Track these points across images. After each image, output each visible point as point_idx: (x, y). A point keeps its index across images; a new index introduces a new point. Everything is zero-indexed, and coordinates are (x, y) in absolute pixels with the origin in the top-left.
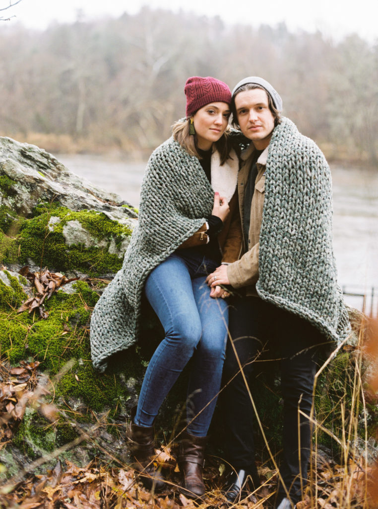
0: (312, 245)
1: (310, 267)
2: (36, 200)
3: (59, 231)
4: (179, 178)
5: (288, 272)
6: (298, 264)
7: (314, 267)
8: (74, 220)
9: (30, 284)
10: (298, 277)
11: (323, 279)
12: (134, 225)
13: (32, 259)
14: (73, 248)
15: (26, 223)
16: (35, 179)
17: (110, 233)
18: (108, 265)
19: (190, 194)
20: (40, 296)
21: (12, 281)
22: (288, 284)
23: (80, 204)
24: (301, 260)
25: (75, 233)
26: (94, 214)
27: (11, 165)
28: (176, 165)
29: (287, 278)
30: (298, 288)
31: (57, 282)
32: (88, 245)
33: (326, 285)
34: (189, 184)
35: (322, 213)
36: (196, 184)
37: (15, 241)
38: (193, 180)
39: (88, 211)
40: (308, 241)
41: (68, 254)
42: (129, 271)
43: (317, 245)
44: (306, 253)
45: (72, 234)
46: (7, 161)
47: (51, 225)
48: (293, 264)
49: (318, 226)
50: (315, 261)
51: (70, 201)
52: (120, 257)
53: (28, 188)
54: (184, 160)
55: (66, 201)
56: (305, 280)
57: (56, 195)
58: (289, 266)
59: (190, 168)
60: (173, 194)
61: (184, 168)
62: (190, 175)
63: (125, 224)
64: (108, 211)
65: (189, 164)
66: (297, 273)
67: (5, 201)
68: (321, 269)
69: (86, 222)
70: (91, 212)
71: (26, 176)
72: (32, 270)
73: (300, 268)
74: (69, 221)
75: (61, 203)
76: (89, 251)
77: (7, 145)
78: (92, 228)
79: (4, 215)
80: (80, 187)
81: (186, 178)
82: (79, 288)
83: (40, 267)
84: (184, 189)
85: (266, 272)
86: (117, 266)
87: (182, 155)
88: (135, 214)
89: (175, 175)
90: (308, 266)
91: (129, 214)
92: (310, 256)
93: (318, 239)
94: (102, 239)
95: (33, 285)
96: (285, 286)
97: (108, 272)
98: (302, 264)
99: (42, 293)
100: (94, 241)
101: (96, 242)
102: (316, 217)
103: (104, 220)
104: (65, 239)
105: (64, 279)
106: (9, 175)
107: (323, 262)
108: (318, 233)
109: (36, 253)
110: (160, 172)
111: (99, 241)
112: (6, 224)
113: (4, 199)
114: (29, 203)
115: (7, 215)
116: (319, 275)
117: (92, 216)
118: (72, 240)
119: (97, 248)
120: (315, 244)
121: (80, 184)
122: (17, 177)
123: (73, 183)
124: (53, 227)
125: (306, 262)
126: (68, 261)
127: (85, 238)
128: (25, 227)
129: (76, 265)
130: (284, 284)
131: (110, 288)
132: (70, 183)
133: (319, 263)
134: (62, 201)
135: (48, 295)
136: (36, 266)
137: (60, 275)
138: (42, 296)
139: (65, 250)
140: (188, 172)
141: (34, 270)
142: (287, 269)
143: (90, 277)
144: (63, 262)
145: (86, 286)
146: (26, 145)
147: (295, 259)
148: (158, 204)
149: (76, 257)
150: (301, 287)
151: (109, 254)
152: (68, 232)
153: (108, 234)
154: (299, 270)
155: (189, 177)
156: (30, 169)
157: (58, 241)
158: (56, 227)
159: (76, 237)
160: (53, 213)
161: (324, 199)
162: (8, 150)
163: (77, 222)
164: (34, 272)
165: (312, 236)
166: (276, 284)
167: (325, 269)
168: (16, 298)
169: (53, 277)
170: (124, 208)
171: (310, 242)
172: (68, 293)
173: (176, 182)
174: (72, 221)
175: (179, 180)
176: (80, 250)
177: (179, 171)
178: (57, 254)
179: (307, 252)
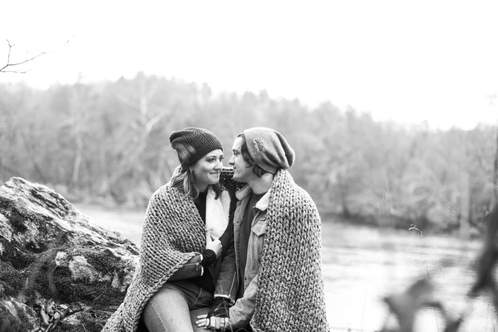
0: (304, 291)
1: (302, 310)
2: (44, 236)
3: (65, 265)
4: (173, 215)
5: (283, 314)
6: (291, 307)
7: (305, 310)
8: (80, 255)
9: (36, 314)
10: (291, 319)
11: (313, 321)
12: (137, 261)
13: (39, 291)
14: (78, 281)
15: (34, 258)
16: (44, 217)
17: (114, 268)
18: (111, 298)
19: (182, 229)
20: (46, 326)
21: (20, 311)
22: (283, 325)
23: (86, 240)
24: (294, 303)
25: (81, 267)
26: (98, 250)
27: (22, 203)
28: (172, 204)
29: (282, 319)
30: (290, 329)
31: (62, 313)
32: (92, 278)
33: (315, 327)
34: (182, 221)
35: (314, 261)
36: (188, 220)
37: (23, 273)
38: (186, 217)
39: (93, 248)
40: (301, 287)
41: (73, 287)
42: (129, 304)
43: (309, 290)
44: (298, 297)
45: (78, 268)
46: (19, 199)
47: (58, 260)
48: (287, 307)
49: (310, 273)
50: (307, 304)
51: (76, 238)
52: (123, 290)
53: (37, 225)
54: (179, 200)
55: (73, 238)
56: (297, 321)
57: (64, 232)
58: (284, 308)
59: (184, 206)
60: (167, 229)
61: (178, 207)
62: (183, 212)
63: (128, 260)
64: (112, 248)
65: (183, 203)
66: (290, 314)
67: (15, 236)
68: (311, 312)
69: (91, 257)
70: (96, 248)
71: (36, 213)
72: (38, 302)
73: (293, 311)
74: (75, 256)
75: (68, 240)
76: (93, 284)
77: (18, 185)
78: (97, 263)
79: (14, 249)
80: (86, 225)
81: (180, 215)
82: (83, 318)
83: (46, 299)
84: (178, 225)
85: (265, 313)
86: (120, 299)
87: (177, 195)
88: (137, 251)
89: (170, 213)
90: (300, 309)
91: (131, 251)
92: (303, 300)
93: (310, 284)
94: (106, 274)
95: (39, 315)
96: (280, 327)
97: (110, 305)
98: (295, 307)
99: (47, 323)
100: (98, 276)
101: (100, 276)
102: (309, 265)
103: (109, 256)
104: (70, 273)
105: (69, 310)
106: (20, 212)
107: (314, 306)
108: (311, 280)
109: (43, 286)
110: (157, 210)
111: (103, 276)
112: (15, 258)
113: (14, 234)
114: (37, 239)
115: (16, 250)
116: (310, 317)
117: (97, 252)
118: (78, 274)
119: (100, 282)
120: (307, 290)
121: (86, 222)
122: (28, 215)
123: (80, 221)
124: (59, 261)
125: (298, 305)
126: (72, 294)
127: (90, 272)
128: (33, 261)
129: (81, 298)
130: (279, 325)
131: (113, 318)
132: (76, 221)
133: (310, 306)
134: (69, 237)
135: (52, 326)
136: (42, 298)
137: (65, 307)
138: (47, 326)
139: (70, 283)
140: (182, 209)
141: (40, 302)
142: (282, 311)
143: (94, 309)
144: (68, 295)
145: (90, 317)
146: (37, 185)
147: (289, 303)
148: (152, 238)
149: (81, 290)
150: (293, 328)
151: (112, 287)
152: (74, 266)
153: (112, 269)
154: (292, 312)
155: (183, 214)
156: (40, 207)
157: (64, 274)
158: (63, 262)
159: (81, 271)
160: (60, 248)
161: (316, 249)
162: (20, 189)
163: (83, 257)
164: (40, 303)
165: (305, 282)
166: (272, 324)
167: (315, 312)
168: (22, 328)
169: (58, 308)
170: (127, 245)
171: (303, 287)
172: (72, 323)
173: (171, 219)
174: (78, 256)
175: (173, 217)
176: (84, 283)
177: (174, 209)
178: (63, 287)
179: (300, 296)
